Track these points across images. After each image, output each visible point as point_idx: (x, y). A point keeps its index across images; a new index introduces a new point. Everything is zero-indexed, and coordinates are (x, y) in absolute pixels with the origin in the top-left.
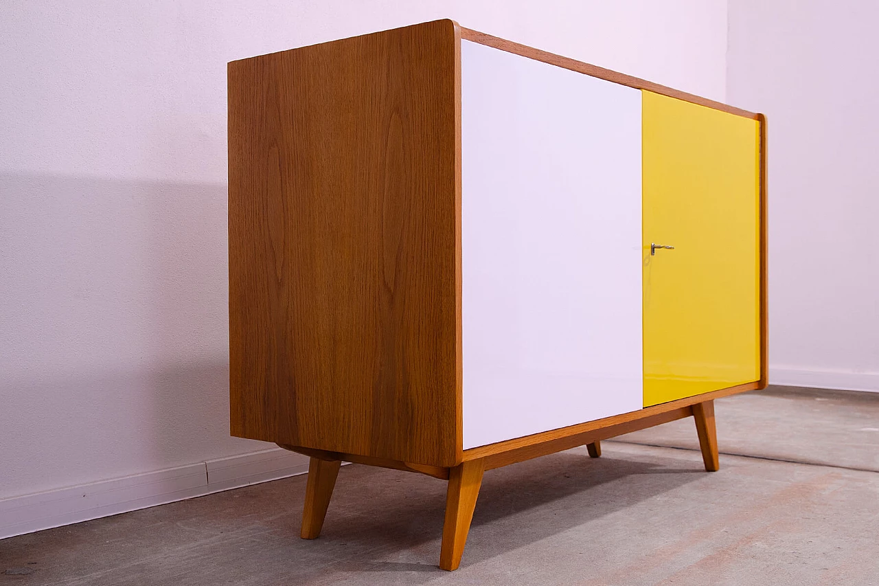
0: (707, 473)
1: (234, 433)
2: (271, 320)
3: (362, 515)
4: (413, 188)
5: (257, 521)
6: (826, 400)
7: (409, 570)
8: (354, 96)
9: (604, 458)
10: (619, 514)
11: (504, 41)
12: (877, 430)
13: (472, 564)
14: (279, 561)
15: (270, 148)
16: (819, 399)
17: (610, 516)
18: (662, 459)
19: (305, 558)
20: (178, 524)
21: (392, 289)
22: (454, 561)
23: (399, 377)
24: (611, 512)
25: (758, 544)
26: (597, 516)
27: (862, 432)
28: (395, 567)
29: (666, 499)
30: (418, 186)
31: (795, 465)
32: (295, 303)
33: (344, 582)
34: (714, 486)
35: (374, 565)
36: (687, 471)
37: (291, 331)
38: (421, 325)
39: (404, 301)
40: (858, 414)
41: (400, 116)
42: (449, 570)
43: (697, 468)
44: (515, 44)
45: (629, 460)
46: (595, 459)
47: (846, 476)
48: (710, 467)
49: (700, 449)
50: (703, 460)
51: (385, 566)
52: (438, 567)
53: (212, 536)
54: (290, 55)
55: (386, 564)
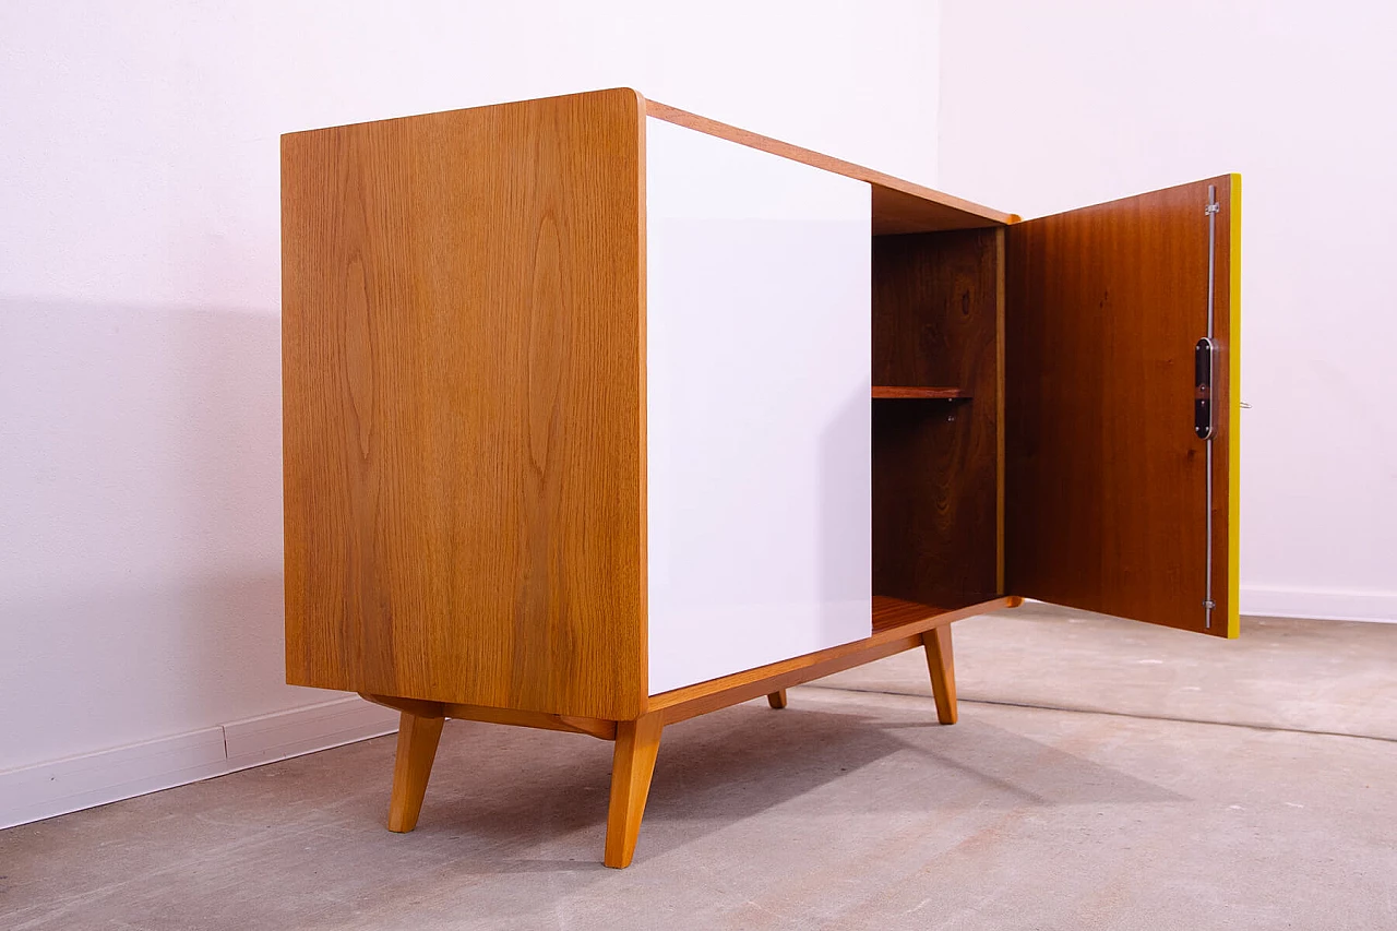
0: (941, 727)
1: (291, 680)
2: (352, 514)
3: (467, 797)
4: (575, 325)
5: (316, 810)
6: (1083, 621)
7: (560, 869)
8: (483, 191)
9: (791, 710)
10: (832, 785)
11: (697, 117)
12: (1160, 662)
13: (648, 857)
14: (369, 864)
15: (350, 262)
16: (1073, 621)
17: (824, 788)
18: (875, 709)
19: (405, 858)
20: (199, 816)
21: (543, 469)
22: (625, 854)
23: (554, 593)
24: (822, 783)
25: (1032, 819)
26: (803, 791)
27: (1141, 665)
28: (540, 866)
29: (894, 763)
30: (582, 324)
31: (1060, 712)
32: (391, 489)
33: (475, 887)
34: (954, 745)
35: (508, 864)
36: (913, 725)
37: (384, 531)
38: (587, 520)
39: (562, 487)
40: (1130, 641)
41: (555, 223)
42: (618, 867)
43: (927, 720)
44: (710, 121)
45: (829, 712)
46: (780, 711)
47: (1131, 726)
48: (946, 717)
49: (932, 694)
50: (935, 710)
51: (525, 865)
52: (603, 864)
53: (256, 832)
54: (383, 126)
55: (525, 863)
